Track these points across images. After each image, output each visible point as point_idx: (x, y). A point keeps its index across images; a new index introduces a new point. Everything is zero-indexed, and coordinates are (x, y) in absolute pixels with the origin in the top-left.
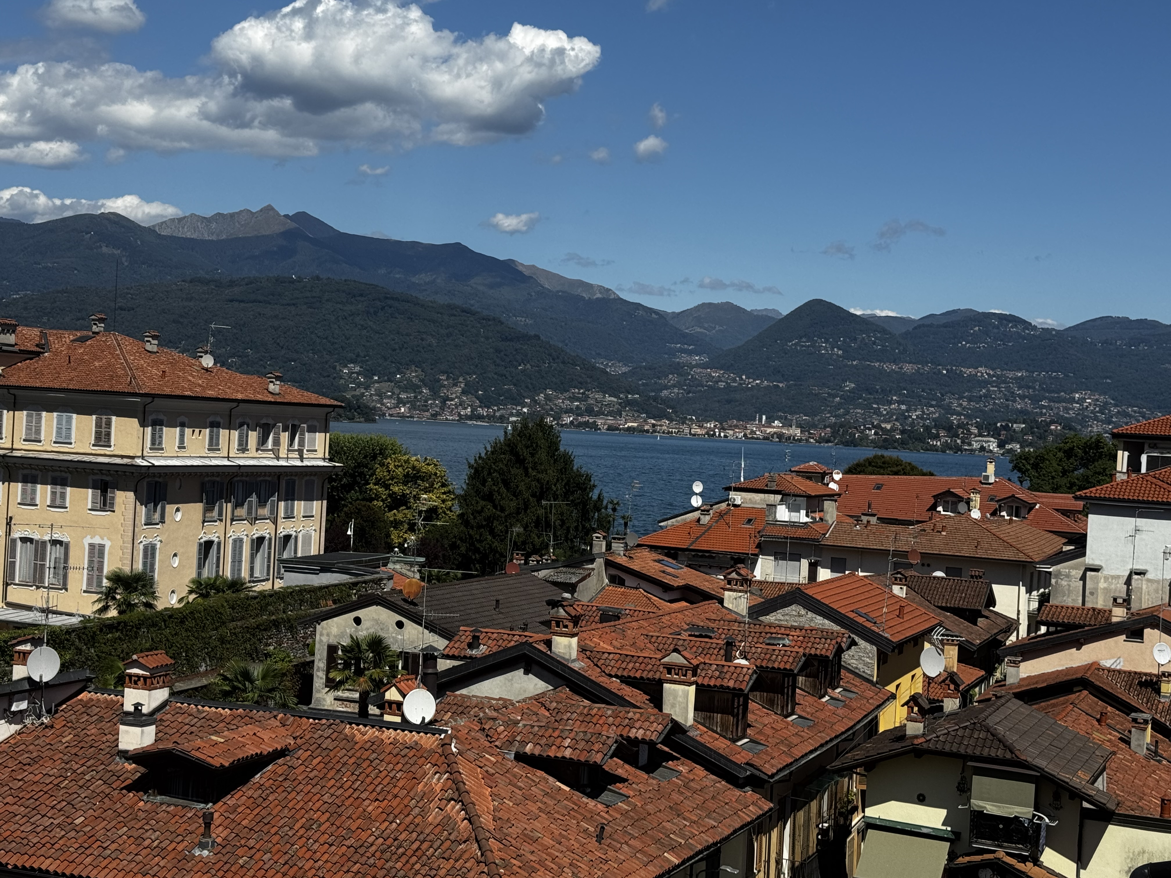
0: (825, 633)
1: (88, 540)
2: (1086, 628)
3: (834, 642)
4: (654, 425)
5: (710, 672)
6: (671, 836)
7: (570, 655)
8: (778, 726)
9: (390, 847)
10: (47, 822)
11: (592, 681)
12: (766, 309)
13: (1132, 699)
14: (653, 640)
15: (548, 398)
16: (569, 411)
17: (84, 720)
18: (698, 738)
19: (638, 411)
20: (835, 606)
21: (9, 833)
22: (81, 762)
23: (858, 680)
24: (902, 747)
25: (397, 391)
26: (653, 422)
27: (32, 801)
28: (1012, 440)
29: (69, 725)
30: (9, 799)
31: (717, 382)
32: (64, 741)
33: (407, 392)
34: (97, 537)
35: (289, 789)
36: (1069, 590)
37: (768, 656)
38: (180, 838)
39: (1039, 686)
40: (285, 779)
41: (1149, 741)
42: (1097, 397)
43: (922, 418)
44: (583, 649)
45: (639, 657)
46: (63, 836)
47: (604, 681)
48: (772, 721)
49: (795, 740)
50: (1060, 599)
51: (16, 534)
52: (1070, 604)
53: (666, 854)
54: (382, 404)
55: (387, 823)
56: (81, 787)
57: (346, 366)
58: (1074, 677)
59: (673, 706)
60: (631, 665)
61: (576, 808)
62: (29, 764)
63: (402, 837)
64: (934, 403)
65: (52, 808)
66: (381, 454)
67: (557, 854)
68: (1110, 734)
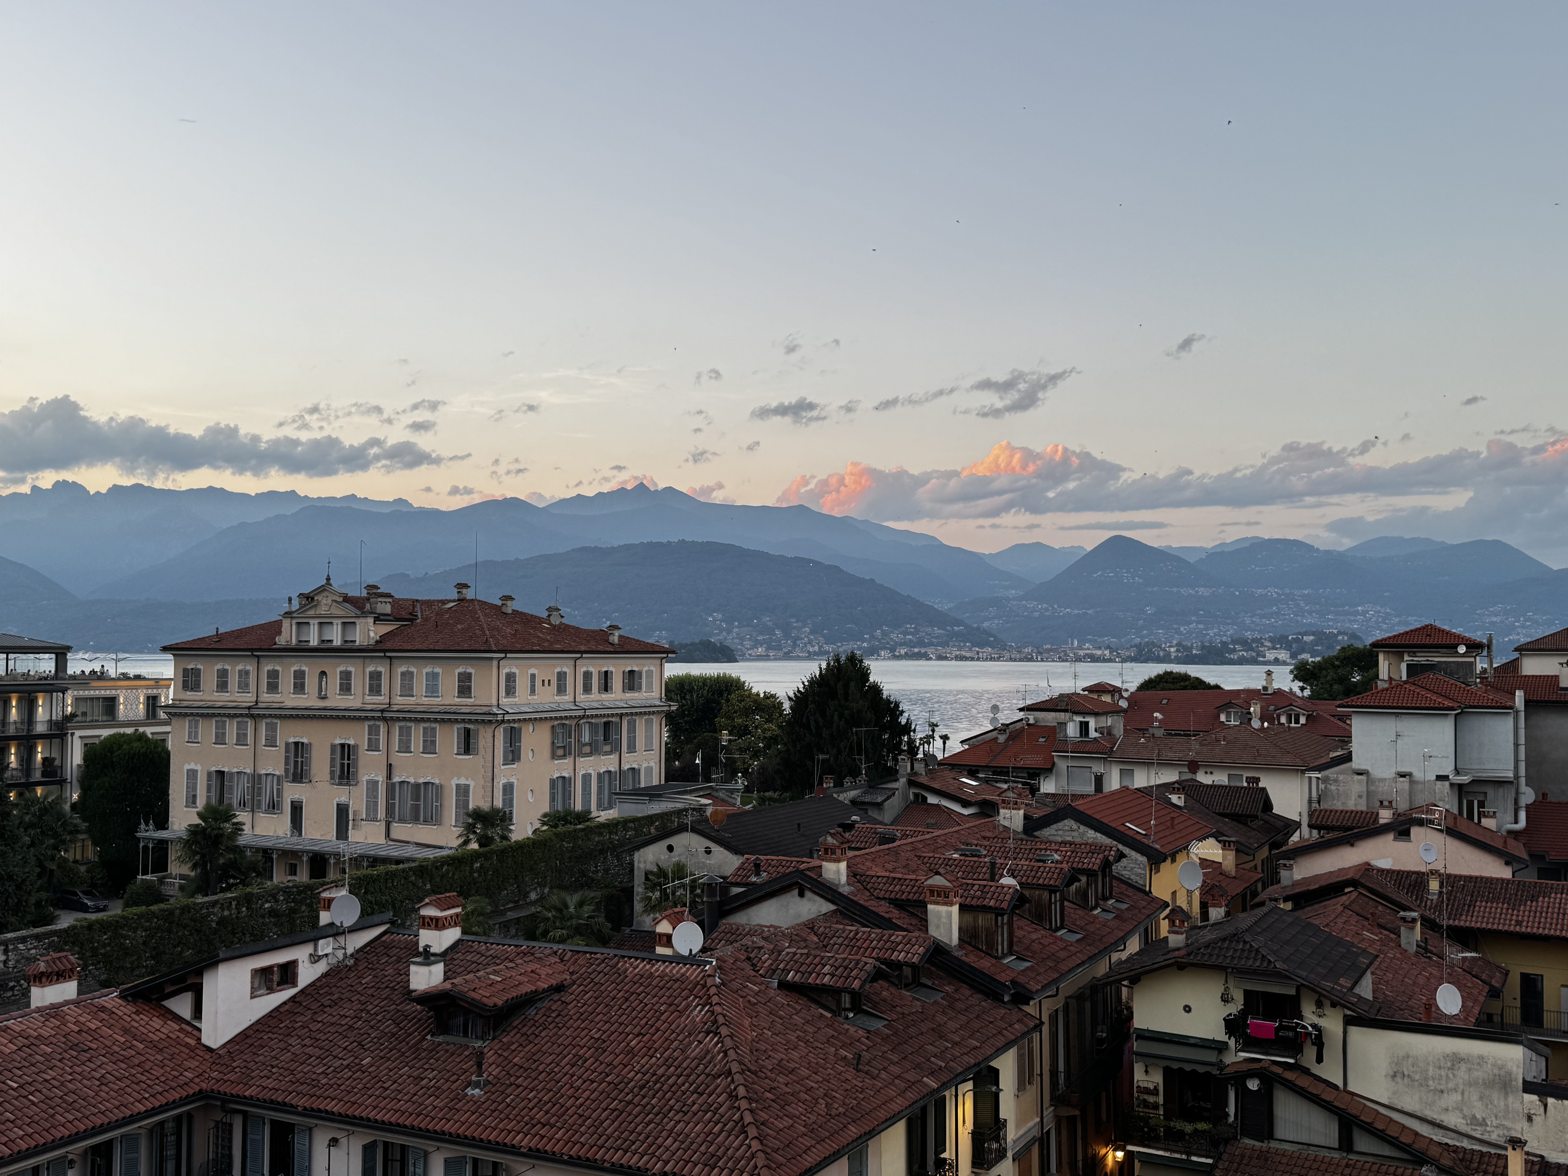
0: (1093, 847)
1: (454, 782)
2: (1356, 831)
3: (1101, 856)
4: (978, 653)
5: (972, 892)
6: (932, 1059)
7: (839, 881)
8: (1045, 941)
9: (648, 1082)
10: (338, 1063)
11: (861, 905)
12: (1072, 547)
13: (1402, 897)
14: (925, 860)
15: (884, 634)
16: (903, 644)
17: (384, 961)
18: (964, 958)
19: (962, 641)
20: (1105, 821)
21: (301, 1074)
22: (375, 1003)
23: (1131, 890)
24: (1165, 960)
25: (754, 634)
26: (977, 649)
27: (327, 1042)
28: (1303, 651)
29: (370, 966)
30: (307, 1042)
31: (1032, 612)
32: (363, 982)
33: (763, 635)
34: (463, 778)
35: (560, 1025)
36: (1338, 794)
37: (1033, 873)
38: (455, 1077)
39: (1312, 887)
40: (559, 1015)
41: (1419, 939)
42: (1379, 608)
43: (1220, 635)
44: (853, 874)
45: (906, 880)
46: (351, 1077)
47: (872, 905)
48: (1040, 936)
49: (1063, 954)
50: (1330, 803)
51: (396, 779)
52: (1340, 808)
53: (925, 1079)
54: (743, 646)
55: (646, 1058)
56: (372, 1027)
57: (711, 615)
58: (1345, 878)
59: (938, 927)
60: (898, 888)
61: (836, 1034)
62: (330, 1006)
63: (660, 1072)
64: (1229, 621)
65: (345, 1049)
66: (726, 690)
67: (813, 1084)
68: (1381, 933)
